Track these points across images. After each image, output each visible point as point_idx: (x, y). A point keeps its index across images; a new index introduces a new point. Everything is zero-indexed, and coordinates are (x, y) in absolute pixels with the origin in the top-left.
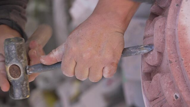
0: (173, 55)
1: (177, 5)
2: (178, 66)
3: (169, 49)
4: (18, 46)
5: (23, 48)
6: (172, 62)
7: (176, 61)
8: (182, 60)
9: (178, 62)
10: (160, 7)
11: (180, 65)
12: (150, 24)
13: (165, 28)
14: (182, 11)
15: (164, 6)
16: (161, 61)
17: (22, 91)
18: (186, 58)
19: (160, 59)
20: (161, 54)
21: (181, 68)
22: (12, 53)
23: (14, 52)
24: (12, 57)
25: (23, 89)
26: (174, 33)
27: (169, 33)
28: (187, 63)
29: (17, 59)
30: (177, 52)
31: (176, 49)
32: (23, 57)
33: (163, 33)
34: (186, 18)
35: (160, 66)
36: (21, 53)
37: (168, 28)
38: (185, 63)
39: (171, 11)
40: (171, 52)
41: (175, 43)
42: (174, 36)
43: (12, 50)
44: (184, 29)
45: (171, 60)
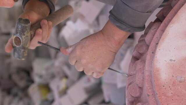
0: (150, 90)
1: (153, 53)
2: (154, 98)
3: (147, 85)
4: (23, 27)
5: (27, 29)
6: (150, 96)
7: (152, 95)
8: (157, 94)
9: (154, 95)
10: (139, 53)
11: (155, 98)
12: (133, 66)
13: (144, 69)
14: (156, 57)
15: (143, 52)
16: (141, 94)
17: (19, 55)
18: (159, 92)
19: (141, 92)
20: (141, 88)
21: (156, 100)
22: (18, 30)
23: (19, 29)
24: (17, 32)
25: (20, 54)
26: (151, 73)
27: (147, 74)
28: (160, 96)
29: (20, 35)
30: (153, 88)
31: (152, 86)
32: (25, 35)
33: (143, 74)
34: (160, 63)
35: (140, 97)
36: (24, 32)
37: (146, 70)
38: (159, 96)
39: (148, 57)
40: (149, 88)
41: (152, 81)
42: (150, 76)
43: (19, 28)
44: (158, 71)
45: (149, 94)
